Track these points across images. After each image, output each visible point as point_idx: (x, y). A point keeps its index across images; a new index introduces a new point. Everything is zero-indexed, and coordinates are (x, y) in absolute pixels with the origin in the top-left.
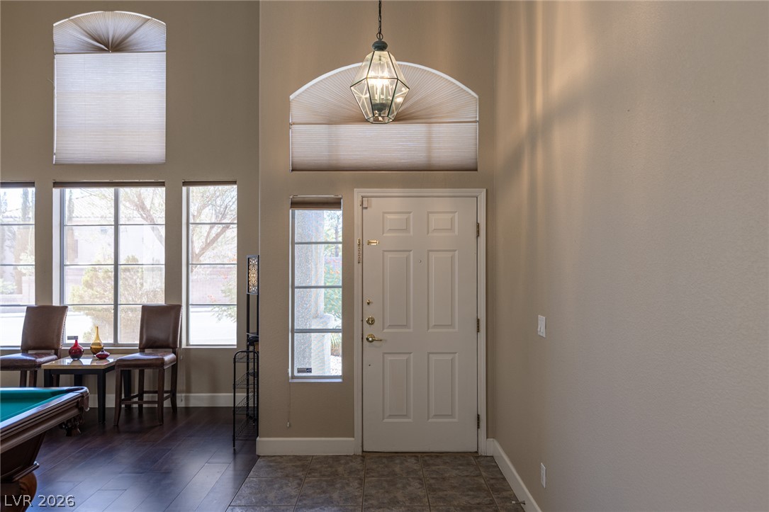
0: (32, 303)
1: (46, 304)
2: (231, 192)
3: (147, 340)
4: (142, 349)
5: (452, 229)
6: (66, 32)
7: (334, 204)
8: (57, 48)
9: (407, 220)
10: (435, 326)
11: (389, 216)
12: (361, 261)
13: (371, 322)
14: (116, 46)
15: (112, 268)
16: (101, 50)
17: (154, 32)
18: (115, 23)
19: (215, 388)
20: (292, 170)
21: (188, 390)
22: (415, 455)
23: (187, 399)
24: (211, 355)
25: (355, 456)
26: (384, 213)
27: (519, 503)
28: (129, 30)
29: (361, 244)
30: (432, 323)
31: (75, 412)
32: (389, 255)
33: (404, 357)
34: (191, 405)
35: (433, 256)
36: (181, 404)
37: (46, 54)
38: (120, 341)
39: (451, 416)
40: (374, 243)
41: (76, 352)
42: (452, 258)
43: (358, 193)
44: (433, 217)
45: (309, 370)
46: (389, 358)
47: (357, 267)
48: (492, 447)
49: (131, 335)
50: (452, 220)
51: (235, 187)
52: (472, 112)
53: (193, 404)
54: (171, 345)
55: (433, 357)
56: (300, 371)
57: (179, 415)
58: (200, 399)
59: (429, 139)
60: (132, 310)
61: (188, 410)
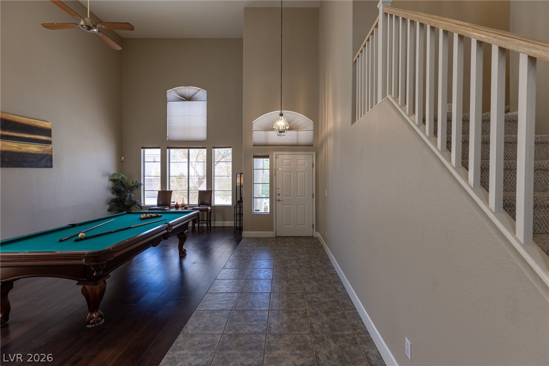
0: (160, 190)
1: (165, 190)
2: (230, 151)
3: (201, 202)
4: (199, 206)
5: (305, 165)
6: (171, 94)
7: (267, 157)
8: (168, 100)
9: (290, 162)
10: (299, 196)
11: (285, 161)
12: (275, 175)
13: (279, 195)
14: (189, 99)
15: (187, 177)
16: (184, 100)
17: (202, 94)
18: (189, 90)
19: (224, 220)
20: (254, 146)
21: (215, 221)
22: (293, 237)
23: (214, 223)
24: (223, 208)
25: (274, 237)
26: (283, 160)
27: (322, 245)
28: (194, 93)
29: (275, 170)
30: (299, 195)
31: (197, 216)
32: (285, 173)
33: (289, 206)
34: (216, 226)
35: (299, 173)
36: (212, 225)
37: (164, 101)
38: (190, 203)
39: (304, 225)
40: (280, 169)
41: (177, 206)
42: (305, 174)
43: (275, 153)
44: (299, 161)
45: (259, 210)
46: (284, 206)
47: (274, 177)
48: (317, 235)
49: (195, 201)
50: (305, 162)
51: (231, 149)
52: (311, 127)
53: (216, 225)
54: (210, 205)
55: (298, 206)
56: (256, 211)
57: (212, 228)
58: (218, 223)
59: (297, 136)
60: (195, 192)
61: (214, 227)
